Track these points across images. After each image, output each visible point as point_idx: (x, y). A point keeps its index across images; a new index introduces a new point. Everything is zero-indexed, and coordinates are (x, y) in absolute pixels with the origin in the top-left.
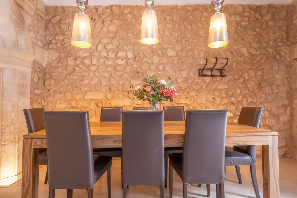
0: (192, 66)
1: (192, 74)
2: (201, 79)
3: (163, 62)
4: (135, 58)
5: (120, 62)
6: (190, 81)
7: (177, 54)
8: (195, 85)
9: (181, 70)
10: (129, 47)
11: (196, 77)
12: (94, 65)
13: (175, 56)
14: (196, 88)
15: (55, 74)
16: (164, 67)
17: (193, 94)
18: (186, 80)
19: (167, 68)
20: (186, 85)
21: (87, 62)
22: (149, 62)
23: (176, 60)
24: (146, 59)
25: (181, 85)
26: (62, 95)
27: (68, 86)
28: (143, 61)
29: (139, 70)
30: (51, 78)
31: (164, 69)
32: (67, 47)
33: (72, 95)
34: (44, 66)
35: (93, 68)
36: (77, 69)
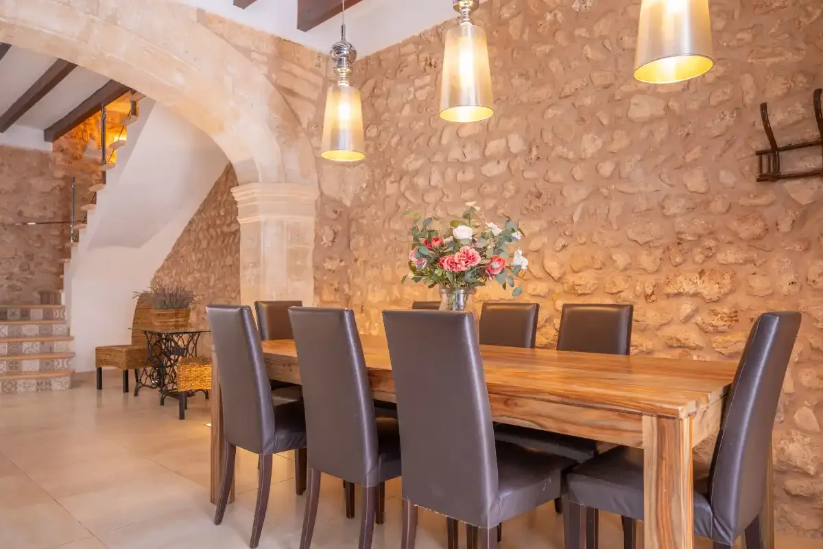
0: (730, 144)
1: (727, 177)
2: (771, 193)
3: (615, 147)
4: (530, 151)
5: (492, 169)
6: (718, 206)
7: (667, 108)
8: (743, 219)
9: (683, 167)
10: (514, 120)
11: (750, 185)
12: (436, 188)
13: (660, 118)
14: (746, 230)
15: (365, 221)
16: (618, 166)
17: (729, 256)
18: (699, 204)
19: (627, 169)
20: (700, 224)
21: (421, 181)
22: (571, 155)
23: (661, 133)
24: (560, 150)
25: (681, 224)
26: (375, 272)
27: (386, 249)
28: (553, 154)
29: (541, 185)
30: (360, 232)
31: (617, 175)
32: (384, 152)
33: (393, 271)
34: (348, 204)
35: (431, 198)
36: (402, 203)
